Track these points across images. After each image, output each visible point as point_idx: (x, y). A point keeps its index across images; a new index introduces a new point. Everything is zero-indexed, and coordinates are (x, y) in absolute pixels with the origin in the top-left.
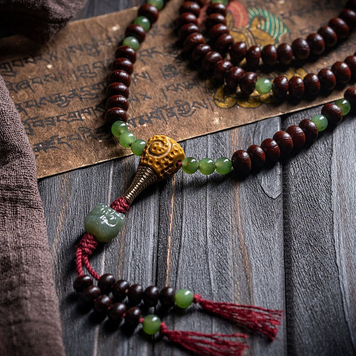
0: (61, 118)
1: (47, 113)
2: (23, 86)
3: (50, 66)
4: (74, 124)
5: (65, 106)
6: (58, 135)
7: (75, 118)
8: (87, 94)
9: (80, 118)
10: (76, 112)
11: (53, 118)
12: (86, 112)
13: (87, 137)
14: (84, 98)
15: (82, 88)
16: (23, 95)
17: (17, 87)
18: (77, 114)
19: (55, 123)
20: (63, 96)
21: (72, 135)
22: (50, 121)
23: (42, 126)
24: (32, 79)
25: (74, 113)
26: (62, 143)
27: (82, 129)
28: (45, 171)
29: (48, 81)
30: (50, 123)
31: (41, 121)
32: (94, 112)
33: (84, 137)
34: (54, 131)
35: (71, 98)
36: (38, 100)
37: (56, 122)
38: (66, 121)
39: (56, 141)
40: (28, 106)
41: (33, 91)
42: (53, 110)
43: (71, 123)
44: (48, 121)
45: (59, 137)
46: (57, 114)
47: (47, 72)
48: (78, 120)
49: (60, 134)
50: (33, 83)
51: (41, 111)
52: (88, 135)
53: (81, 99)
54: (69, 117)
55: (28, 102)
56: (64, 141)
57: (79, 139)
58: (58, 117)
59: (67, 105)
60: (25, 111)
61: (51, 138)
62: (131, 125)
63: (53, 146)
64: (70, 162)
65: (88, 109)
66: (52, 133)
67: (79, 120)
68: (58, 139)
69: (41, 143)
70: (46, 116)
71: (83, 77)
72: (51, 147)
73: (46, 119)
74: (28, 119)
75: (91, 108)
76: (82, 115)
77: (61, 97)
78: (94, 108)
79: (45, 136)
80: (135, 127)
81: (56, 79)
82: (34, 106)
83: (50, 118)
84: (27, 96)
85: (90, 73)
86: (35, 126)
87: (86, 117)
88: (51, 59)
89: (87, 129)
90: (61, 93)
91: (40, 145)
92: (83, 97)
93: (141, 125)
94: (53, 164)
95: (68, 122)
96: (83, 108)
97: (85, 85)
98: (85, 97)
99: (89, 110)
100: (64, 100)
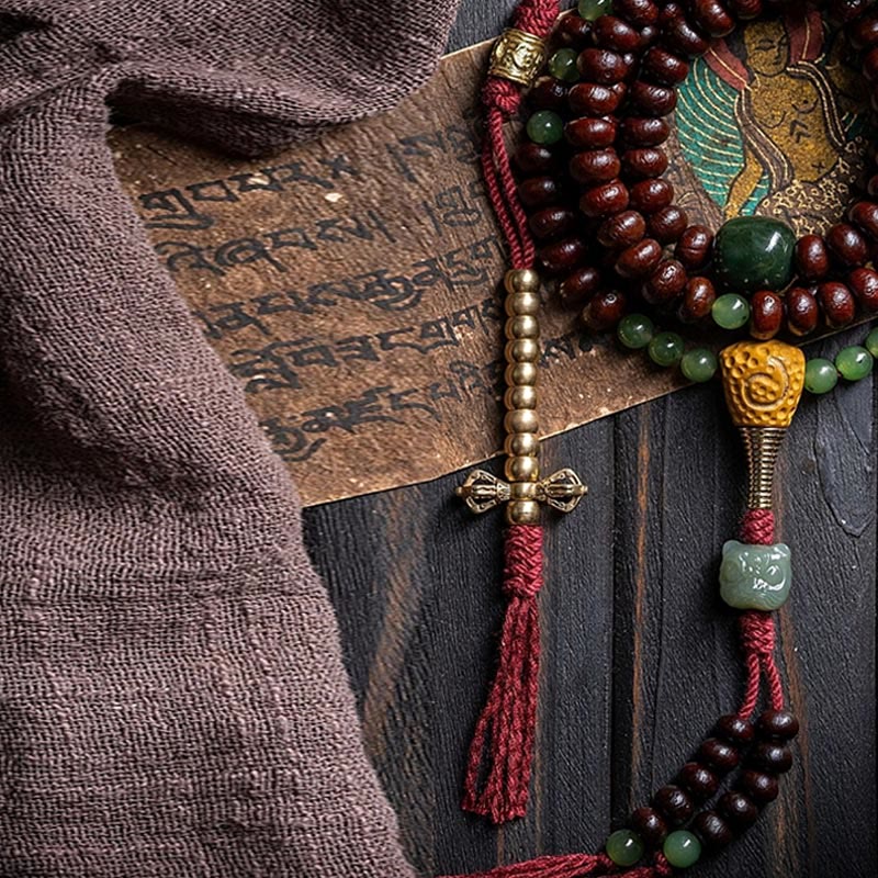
0: (393, 339)
1: (340, 326)
2: (240, 256)
3: (333, 197)
4: (440, 354)
5: (406, 307)
6: (391, 387)
7: (440, 339)
8: (463, 272)
9: (451, 339)
10: (442, 320)
11: (363, 340)
12: (463, 322)
13: (470, 389)
14: (457, 283)
15: (450, 256)
16: (247, 280)
17: (217, 256)
18: (443, 325)
19: (375, 353)
20: (396, 279)
21: (438, 385)
22: (357, 349)
23: (331, 362)
24: (275, 237)
25: (437, 324)
26: (408, 406)
27: (458, 367)
28: (353, 480)
29: (333, 238)
30: (357, 353)
31: (323, 349)
32: (480, 318)
33: (464, 389)
34: (373, 375)
35: (425, 284)
36: (304, 293)
37: (378, 349)
38: (412, 346)
39: (384, 402)
40: (264, 309)
41: (281, 269)
42: (363, 317)
43: (433, 353)
44: (349, 348)
45: (394, 391)
46: (380, 330)
47: (328, 215)
48: (447, 343)
49: (394, 381)
50: (278, 244)
51: (319, 322)
52: (471, 383)
53: (450, 285)
54: (423, 336)
55: (269, 298)
56: (414, 400)
57: (453, 394)
58: (383, 338)
59: (413, 304)
60: (257, 323)
61: (365, 394)
62: (563, 353)
63: (376, 414)
64: (439, 456)
65: (467, 312)
66: (368, 380)
67: (450, 343)
68: (392, 395)
69: (332, 409)
70: (340, 336)
71: (452, 223)
72: (367, 419)
73: (339, 343)
74: (273, 347)
75: (472, 308)
76: (456, 329)
77: (389, 281)
78: (481, 308)
79: (342, 390)
80: (571, 359)
81: (361, 232)
82: (290, 308)
83: (352, 339)
84: (259, 284)
85: (465, 211)
86: (302, 365)
87: (463, 335)
88: (336, 175)
89: (468, 366)
90: (386, 272)
91: (329, 415)
92: (453, 280)
93: (584, 351)
94: (380, 462)
95: (424, 351)
96: (455, 311)
97: (455, 245)
98: (458, 279)
99: (468, 315)
100: (401, 291)
